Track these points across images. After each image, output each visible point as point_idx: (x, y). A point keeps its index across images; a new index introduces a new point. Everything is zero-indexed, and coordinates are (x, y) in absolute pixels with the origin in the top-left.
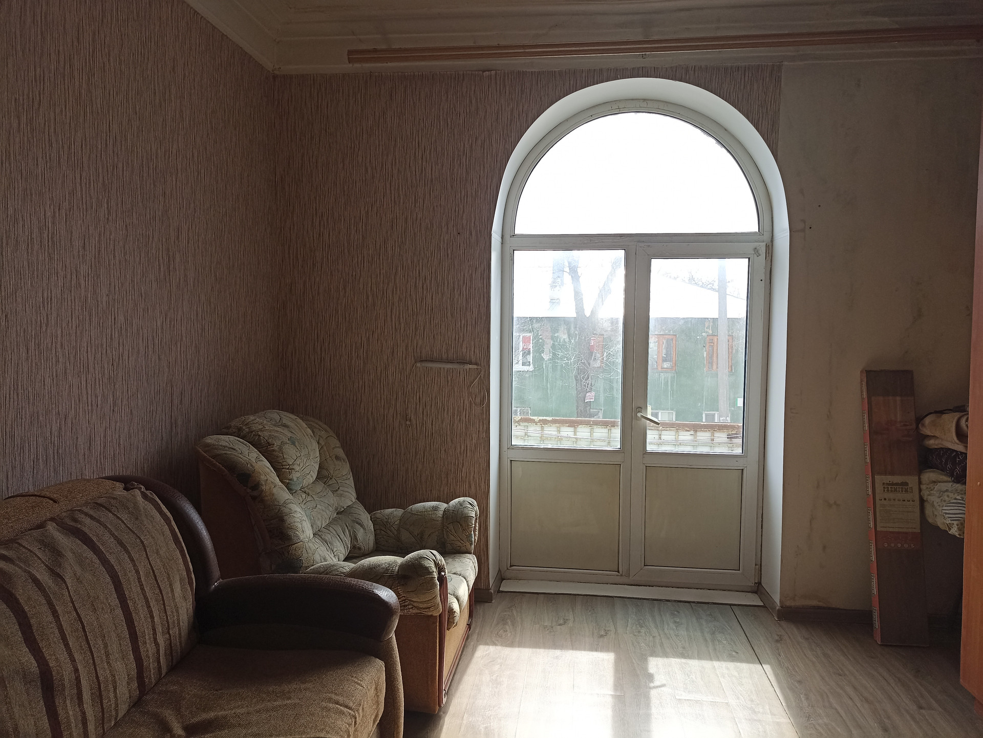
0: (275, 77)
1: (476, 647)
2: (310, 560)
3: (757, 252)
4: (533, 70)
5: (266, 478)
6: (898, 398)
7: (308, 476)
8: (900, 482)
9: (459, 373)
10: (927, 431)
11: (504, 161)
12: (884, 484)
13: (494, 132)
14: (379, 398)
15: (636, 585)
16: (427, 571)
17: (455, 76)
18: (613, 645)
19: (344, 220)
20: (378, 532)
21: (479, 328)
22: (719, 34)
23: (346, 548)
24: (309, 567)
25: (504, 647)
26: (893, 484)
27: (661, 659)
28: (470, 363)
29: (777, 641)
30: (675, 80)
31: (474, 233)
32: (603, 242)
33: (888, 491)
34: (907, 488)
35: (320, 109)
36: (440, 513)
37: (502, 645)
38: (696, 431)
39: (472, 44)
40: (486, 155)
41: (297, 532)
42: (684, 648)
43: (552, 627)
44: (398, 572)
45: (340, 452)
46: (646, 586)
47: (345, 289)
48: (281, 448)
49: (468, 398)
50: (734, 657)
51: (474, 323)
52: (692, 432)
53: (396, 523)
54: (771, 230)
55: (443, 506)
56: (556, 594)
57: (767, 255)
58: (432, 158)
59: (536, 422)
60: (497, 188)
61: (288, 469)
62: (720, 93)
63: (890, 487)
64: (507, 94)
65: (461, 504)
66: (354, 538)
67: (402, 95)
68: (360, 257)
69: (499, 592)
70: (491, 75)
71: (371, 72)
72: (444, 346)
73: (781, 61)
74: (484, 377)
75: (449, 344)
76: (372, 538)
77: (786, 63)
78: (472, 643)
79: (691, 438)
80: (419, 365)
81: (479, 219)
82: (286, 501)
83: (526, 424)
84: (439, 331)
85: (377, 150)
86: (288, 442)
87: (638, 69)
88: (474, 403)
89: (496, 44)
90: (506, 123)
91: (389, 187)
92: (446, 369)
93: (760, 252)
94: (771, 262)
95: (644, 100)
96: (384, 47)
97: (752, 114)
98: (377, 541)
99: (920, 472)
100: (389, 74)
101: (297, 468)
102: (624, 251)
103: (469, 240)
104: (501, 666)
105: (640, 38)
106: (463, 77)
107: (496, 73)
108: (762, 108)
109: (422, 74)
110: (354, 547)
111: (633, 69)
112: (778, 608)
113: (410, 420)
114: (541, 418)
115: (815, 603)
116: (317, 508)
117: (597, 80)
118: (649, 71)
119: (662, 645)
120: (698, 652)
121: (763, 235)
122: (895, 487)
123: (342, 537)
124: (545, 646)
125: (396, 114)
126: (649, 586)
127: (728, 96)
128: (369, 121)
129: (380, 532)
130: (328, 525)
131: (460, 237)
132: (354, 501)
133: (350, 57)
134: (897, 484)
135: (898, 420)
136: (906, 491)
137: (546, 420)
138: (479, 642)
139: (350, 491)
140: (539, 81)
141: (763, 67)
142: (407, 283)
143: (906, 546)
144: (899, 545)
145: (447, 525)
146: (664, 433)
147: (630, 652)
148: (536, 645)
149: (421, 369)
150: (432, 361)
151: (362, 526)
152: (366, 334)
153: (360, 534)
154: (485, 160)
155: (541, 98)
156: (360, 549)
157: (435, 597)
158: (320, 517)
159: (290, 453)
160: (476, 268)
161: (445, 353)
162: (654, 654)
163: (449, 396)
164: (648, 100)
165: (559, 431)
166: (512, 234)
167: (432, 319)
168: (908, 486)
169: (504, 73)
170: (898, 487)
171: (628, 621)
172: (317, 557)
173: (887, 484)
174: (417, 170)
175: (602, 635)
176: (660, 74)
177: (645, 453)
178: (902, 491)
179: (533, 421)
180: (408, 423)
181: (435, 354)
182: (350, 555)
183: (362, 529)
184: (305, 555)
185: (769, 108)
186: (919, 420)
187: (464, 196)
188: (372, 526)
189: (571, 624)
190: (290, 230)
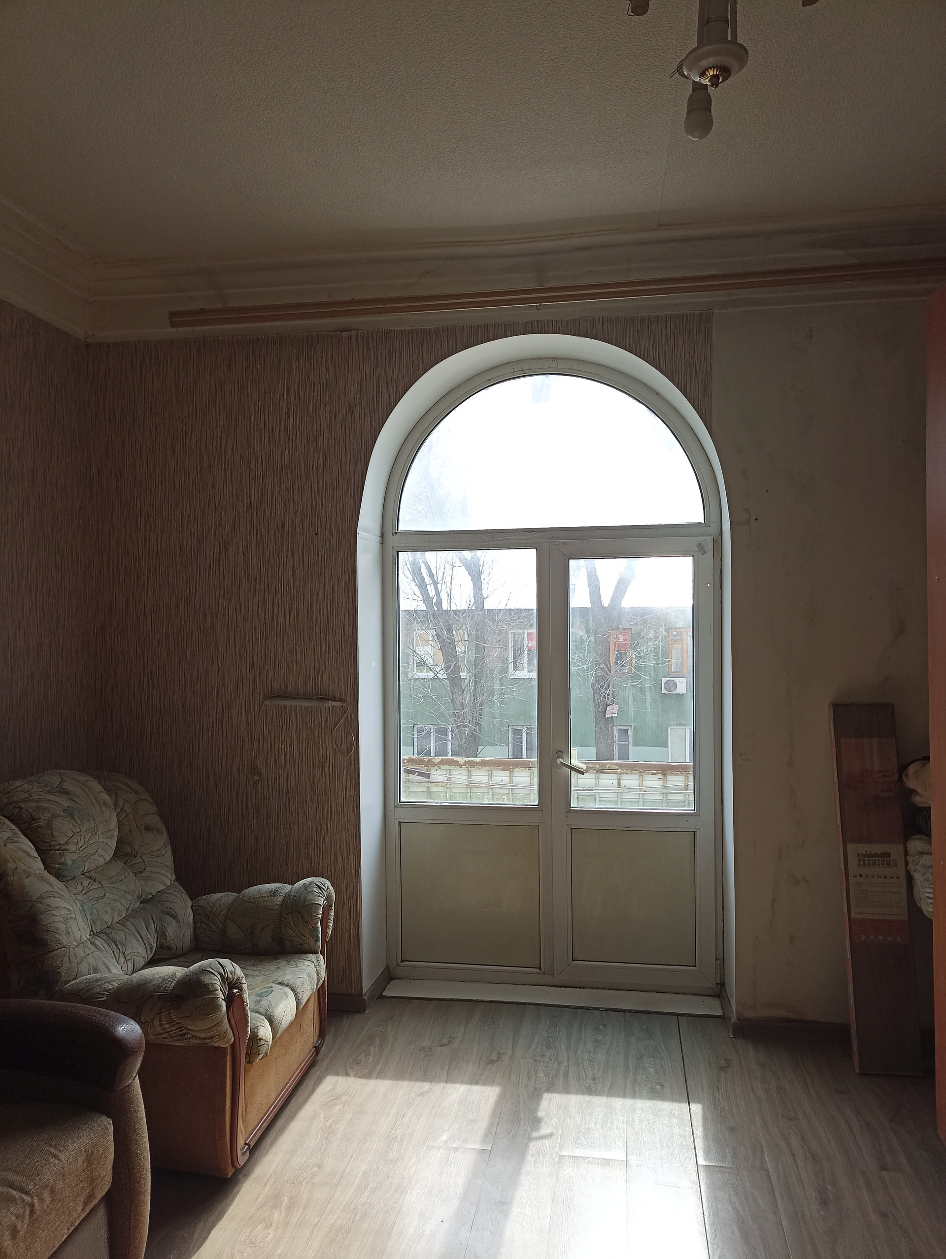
0: (88, 346)
1: (321, 1078)
2: (72, 972)
3: (702, 548)
4: (403, 329)
5: (15, 866)
6: (875, 740)
7: (93, 857)
8: (879, 853)
9: (321, 712)
10: (911, 784)
11: (370, 442)
12: (858, 855)
13: (357, 407)
14: (221, 746)
15: (564, 987)
16: (208, 990)
17: (308, 338)
18: (502, 1075)
19: (175, 521)
20: (199, 925)
21: (344, 654)
22: (630, 279)
23: (148, 949)
24: (70, 981)
25: (358, 1079)
26: (871, 855)
27: (559, 1095)
28: (334, 699)
29: (722, 1069)
30: (579, 335)
31: (335, 534)
32: (508, 539)
33: (865, 864)
34: (890, 860)
35: (143, 384)
36: (279, 900)
37: (356, 1076)
38: (665, 775)
39: (325, 299)
40: (348, 435)
41: (57, 936)
42: (594, 1079)
43: (431, 1049)
44: (172, 990)
45: (155, 821)
46: (576, 988)
47: (177, 607)
48: (49, 824)
49: (332, 745)
50: (655, 1094)
51: (337, 647)
52: (660, 776)
53: (222, 913)
54: (720, 520)
55: (288, 887)
56: (452, 1000)
57: (716, 553)
58: (282, 441)
59: (460, 765)
60: (362, 476)
61: (58, 850)
62: (636, 350)
63: (866, 859)
64: (372, 359)
65: (305, 887)
66: (161, 934)
67: (244, 364)
68: (195, 567)
69: (381, 997)
70: (351, 336)
71: (204, 336)
72: (300, 678)
73: (710, 308)
74: (351, 717)
75: (306, 674)
76: (188, 933)
77: (716, 311)
78: (318, 1073)
79: (659, 783)
80: (267, 703)
81: (342, 516)
82: (44, 895)
83: (448, 767)
84: (294, 659)
85: (215, 432)
86: (62, 814)
87: (533, 322)
88: (339, 751)
89: (349, 298)
90: (371, 394)
91: (230, 478)
92: (303, 708)
93: (706, 549)
94: (721, 561)
95: (554, 359)
96: (219, 305)
97: (677, 376)
98: (196, 937)
99: (906, 839)
100: (227, 339)
101: (72, 848)
102: (535, 549)
103: (330, 543)
104: (344, 1106)
105: (533, 286)
106: (318, 339)
107: (357, 333)
108: (690, 369)
109: (268, 337)
110: (161, 947)
111: (526, 323)
112: (732, 1021)
113: (260, 774)
114: (467, 759)
115: (782, 1013)
116: (105, 898)
117: (482, 338)
118: (546, 326)
119: (566, 1075)
120: (611, 1085)
121: (710, 526)
122: (874, 859)
123: (143, 934)
124: (412, 1077)
125: (236, 388)
126: (580, 988)
127: (646, 355)
128: (204, 397)
129: (201, 926)
130: (126, 918)
131: (318, 539)
132: (169, 883)
133: (172, 320)
134: (876, 855)
135: (876, 770)
136: (889, 864)
137: (473, 762)
138: (327, 1072)
139: (163, 872)
140: (411, 342)
141: (689, 317)
142: (254, 598)
143: (890, 938)
144: (881, 938)
145: (285, 916)
146: (624, 777)
147: (520, 1085)
148: (400, 1076)
149: (272, 708)
150: (286, 697)
151: (174, 917)
152: (203, 664)
153: (171, 929)
154: (347, 442)
155: (413, 363)
156: (169, 948)
157: (219, 1023)
158: (109, 910)
159: (64, 830)
160: (339, 579)
161: (302, 686)
162: (551, 1089)
163: (308, 742)
164: (558, 358)
165: (490, 776)
166: (394, 531)
167: (285, 643)
168: (890, 857)
169: (368, 333)
170: (877, 859)
171: (534, 1039)
172: (84, 967)
173: (863, 855)
174: (263, 456)
175: (493, 1060)
176: (559, 329)
177: (569, 811)
178: (883, 865)
179: (456, 763)
180: (256, 777)
181: (289, 688)
182: (156, 957)
183: (174, 922)
184: (66, 965)
185: (698, 367)
186: (903, 769)
187: (323, 487)
188: (191, 918)
189: (456, 1044)
190: (110, 534)
